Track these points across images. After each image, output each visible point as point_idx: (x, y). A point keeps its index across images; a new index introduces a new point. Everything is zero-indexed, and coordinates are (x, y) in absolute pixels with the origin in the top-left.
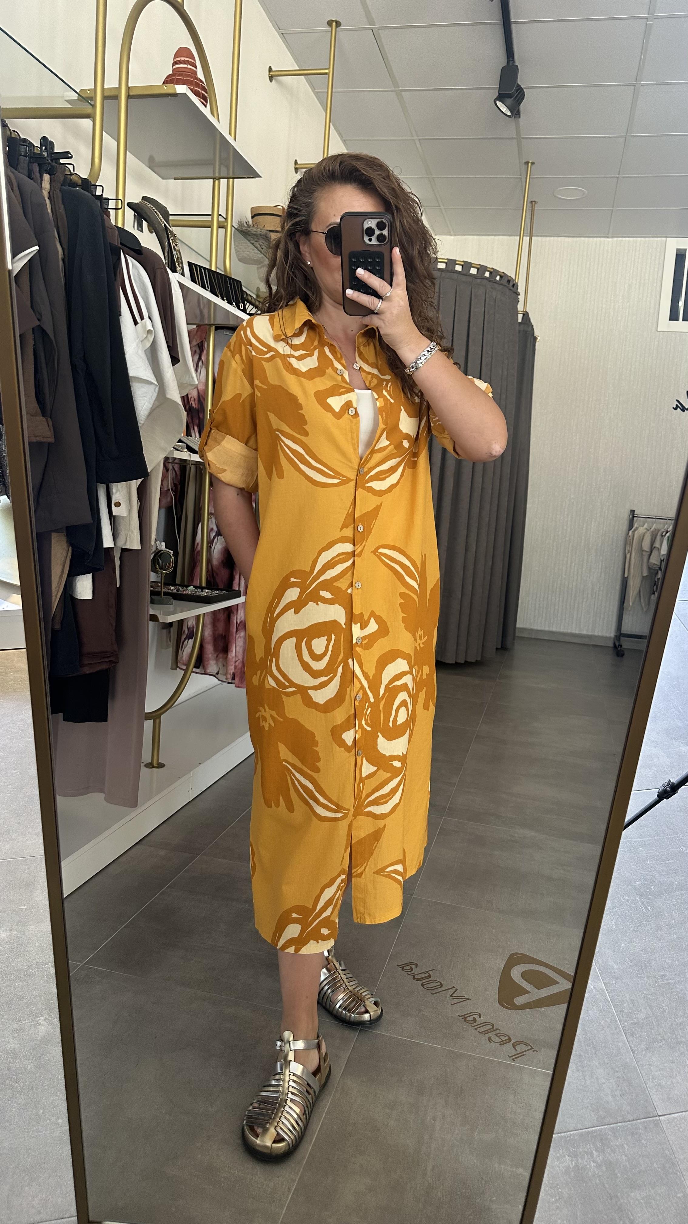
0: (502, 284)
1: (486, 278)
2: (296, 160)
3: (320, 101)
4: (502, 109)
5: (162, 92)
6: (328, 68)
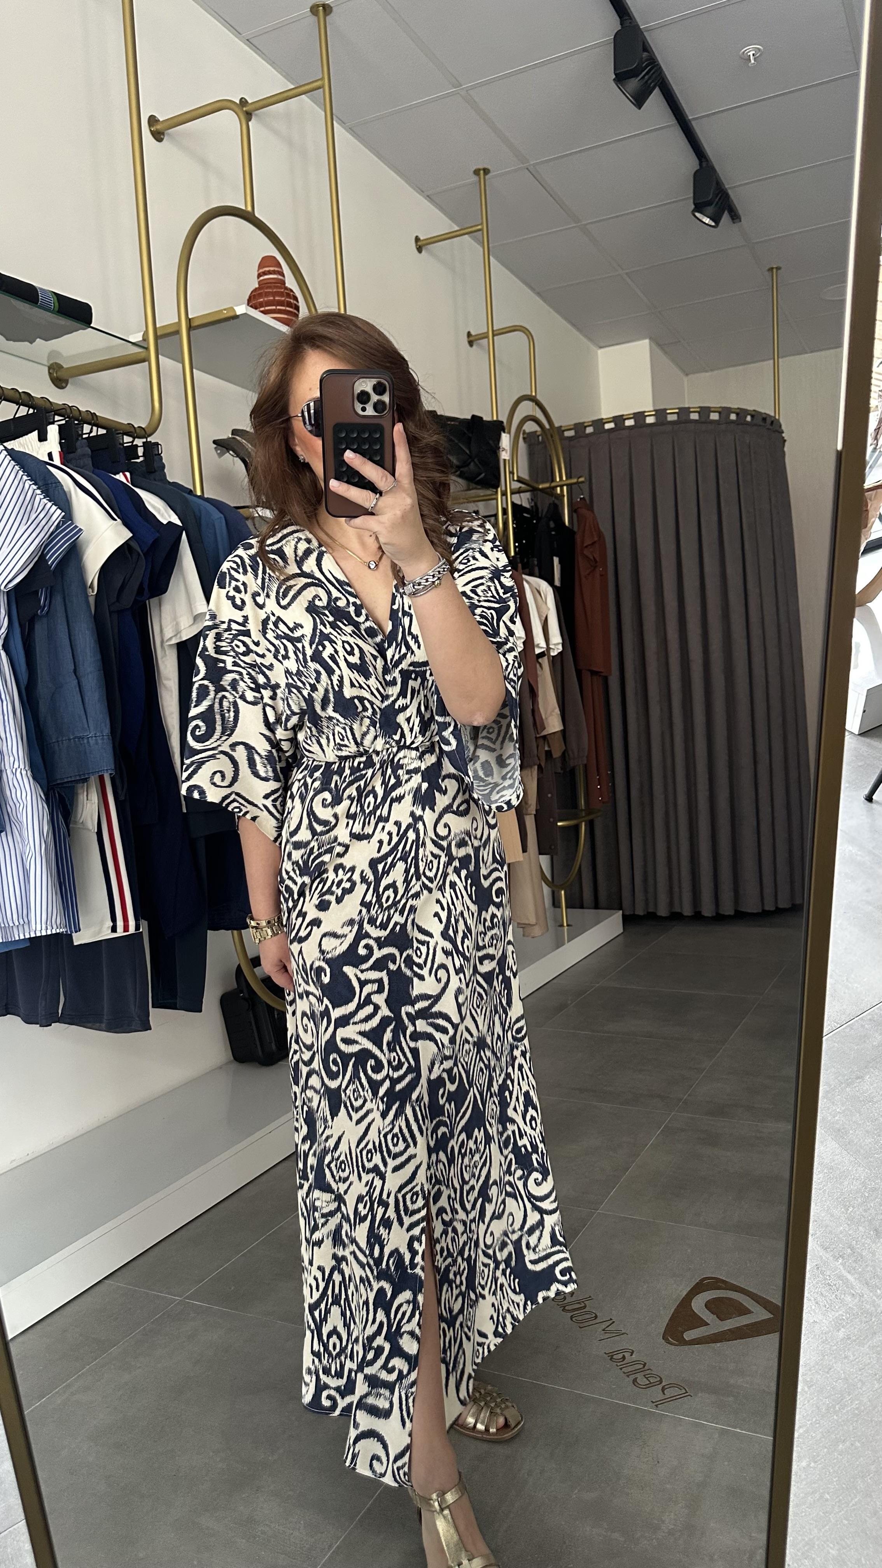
0: (755, 425)
1: (733, 422)
2: (469, 332)
3: (497, 258)
4: (704, 220)
5: (223, 316)
6: (480, 222)
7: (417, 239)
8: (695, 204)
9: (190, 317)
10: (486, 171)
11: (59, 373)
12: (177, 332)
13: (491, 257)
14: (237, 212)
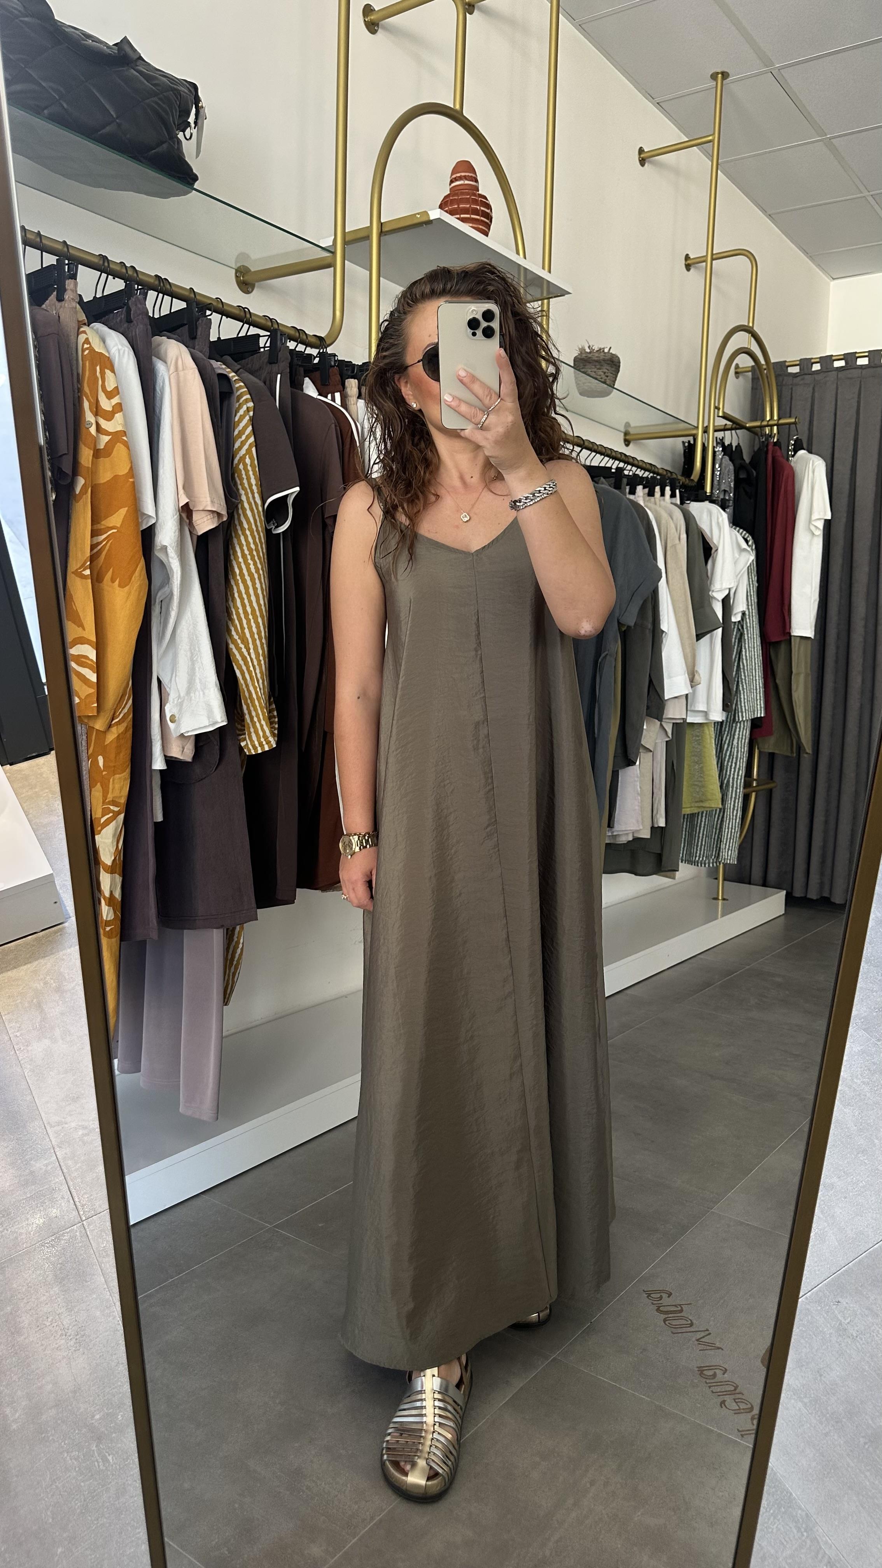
2: (687, 255)
3: (725, 173)
5: (415, 221)
6: (712, 133)
7: (641, 151)
9: (382, 221)
10: (725, 75)
11: (244, 279)
12: (368, 238)
13: (719, 171)
14: (444, 110)
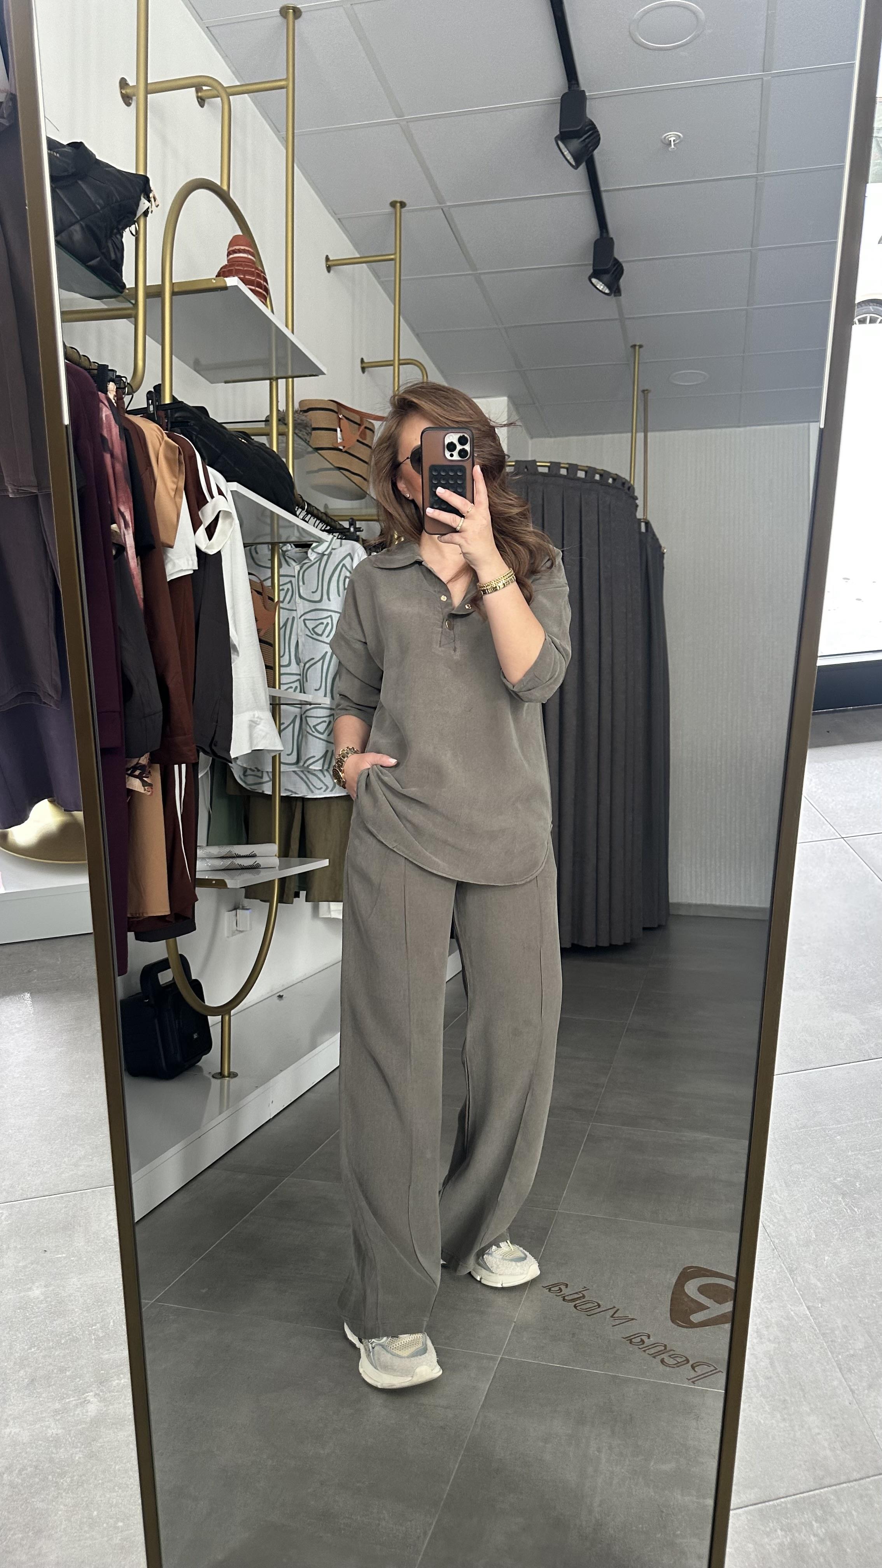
0: (615, 487)
2: (362, 359)
4: (598, 287)
5: (211, 286)
6: (393, 252)
7: (327, 259)
8: (594, 270)
10: (403, 205)
12: (161, 295)
14: (215, 189)
